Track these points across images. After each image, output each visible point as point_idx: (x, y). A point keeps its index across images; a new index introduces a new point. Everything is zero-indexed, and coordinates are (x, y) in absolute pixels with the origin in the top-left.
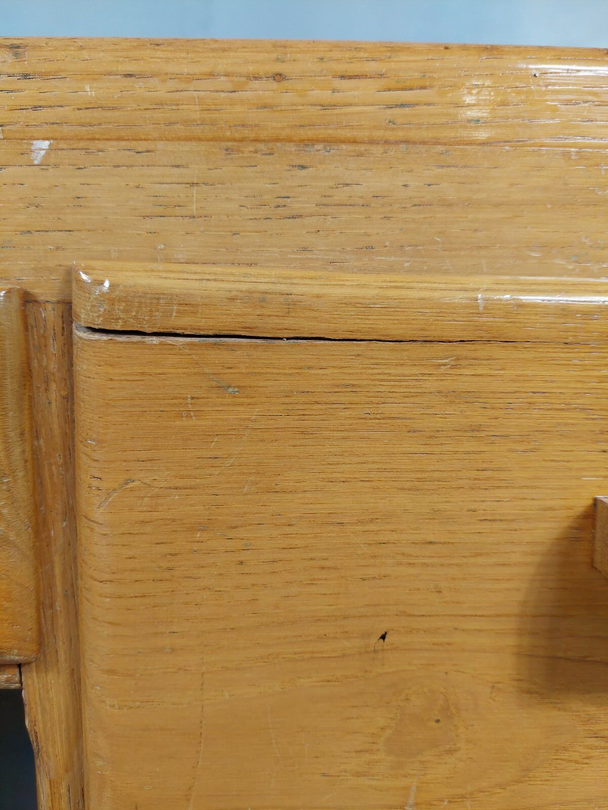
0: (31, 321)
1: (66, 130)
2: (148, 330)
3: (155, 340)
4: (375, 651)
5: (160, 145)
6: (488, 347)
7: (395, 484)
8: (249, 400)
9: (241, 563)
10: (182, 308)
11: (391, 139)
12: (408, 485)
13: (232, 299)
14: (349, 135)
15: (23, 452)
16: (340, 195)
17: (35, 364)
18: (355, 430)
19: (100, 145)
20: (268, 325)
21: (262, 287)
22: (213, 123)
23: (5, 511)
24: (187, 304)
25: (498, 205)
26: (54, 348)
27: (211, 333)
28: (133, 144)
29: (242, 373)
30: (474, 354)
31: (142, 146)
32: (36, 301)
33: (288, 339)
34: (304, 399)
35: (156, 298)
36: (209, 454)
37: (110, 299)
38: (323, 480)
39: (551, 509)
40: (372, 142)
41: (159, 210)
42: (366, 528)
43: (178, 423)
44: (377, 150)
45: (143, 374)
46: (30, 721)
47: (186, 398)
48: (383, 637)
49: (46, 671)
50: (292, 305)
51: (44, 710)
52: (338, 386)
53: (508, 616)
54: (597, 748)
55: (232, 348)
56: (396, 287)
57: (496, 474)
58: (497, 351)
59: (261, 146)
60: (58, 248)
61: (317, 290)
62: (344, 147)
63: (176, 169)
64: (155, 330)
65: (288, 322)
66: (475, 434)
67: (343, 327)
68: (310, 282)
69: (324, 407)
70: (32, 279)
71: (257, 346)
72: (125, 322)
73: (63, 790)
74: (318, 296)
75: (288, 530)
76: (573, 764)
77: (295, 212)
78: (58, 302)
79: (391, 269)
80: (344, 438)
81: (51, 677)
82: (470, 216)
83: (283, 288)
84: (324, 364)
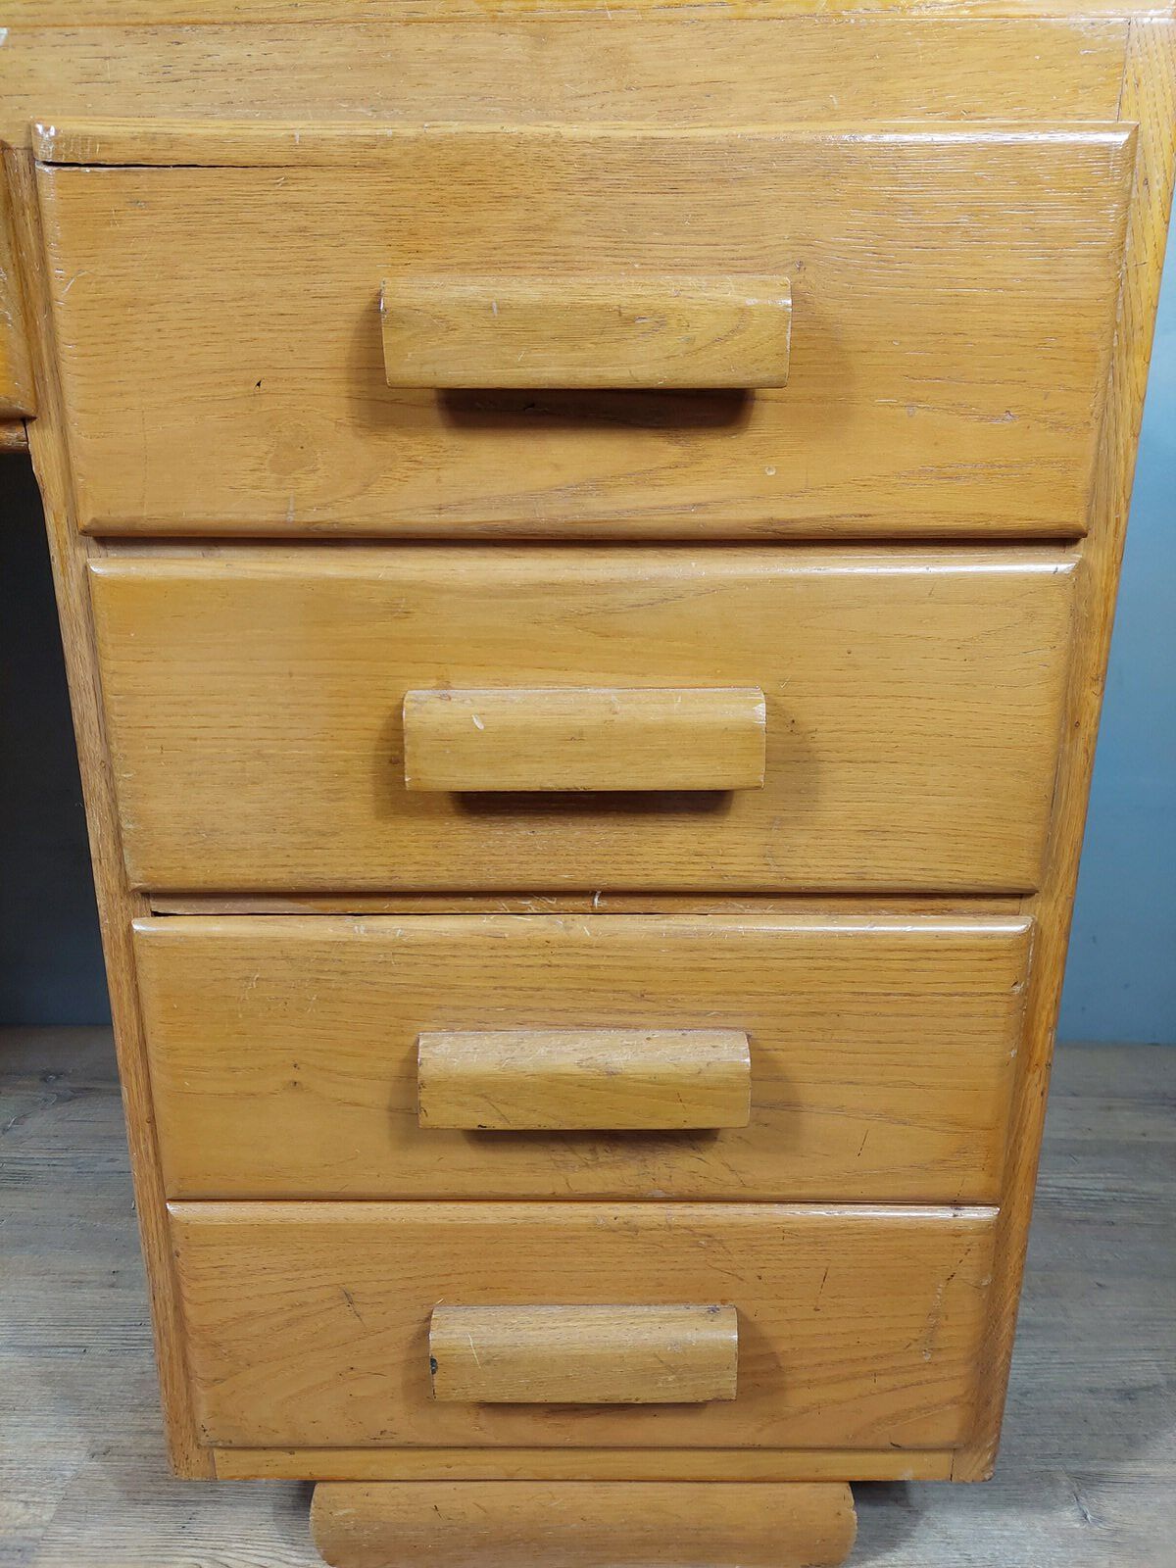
0: (8, 163)
1: (19, 20)
2: (83, 162)
3: (88, 170)
4: (254, 395)
5: (81, 30)
6: (304, 170)
7: (254, 272)
8: (152, 212)
9: (159, 330)
10: (102, 145)
11: (239, 20)
12: (263, 272)
13: (134, 138)
14: (209, 19)
15: (11, 257)
16: (206, 64)
17: (14, 195)
18: (225, 233)
19: (41, 30)
20: (158, 157)
21: (154, 130)
22: (116, 12)
23: (3, 297)
24: (105, 142)
25: (313, 69)
26: (25, 183)
27: (122, 163)
28: (63, 30)
29: (145, 192)
30: (294, 175)
31: (68, 30)
32: (9, 148)
33: (174, 166)
34: (188, 211)
35: (84, 139)
36: (130, 251)
37: (56, 141)
38: (207, 269)
39: (359, 288)
40: (225, 23)
41: (85, 78)
42: (239, 304)
43: (108, 229)
44: (227, 29)
45: (82, 193)
46: (36, 467)
47: (110, 211)
48: (259, 384)
49: (43, 429)
50: (173, 142)
51: (45, 459)
52: (209, 200)
53: (341, 368)
54: (412, 469)
55: (137, 174)
56: (242, 128)
57: (319, 263)
58: (310, 172)
59: (149, 29)
60: (20, 108)
61: (189, 131)
62: (205, 27)
63: (94, 48)
64: (87, 162)
65: (171, 154)
66: (302, 234)
67: (209, 156)
68: (184, 125)
69: (202, 215)
70: (5, 132)
71: (153, 171)
72: (67, 157)
73: (64, 521)
74: (190, 135)
75: (187, 306)
76: (397, 481)
77: (176, 78)
78: (25, 149)
79: (247, 117)
80: (219, 239)
81: (47, 432)
82: (296, 77)
83: (166, 130)
84: (199, 184)
